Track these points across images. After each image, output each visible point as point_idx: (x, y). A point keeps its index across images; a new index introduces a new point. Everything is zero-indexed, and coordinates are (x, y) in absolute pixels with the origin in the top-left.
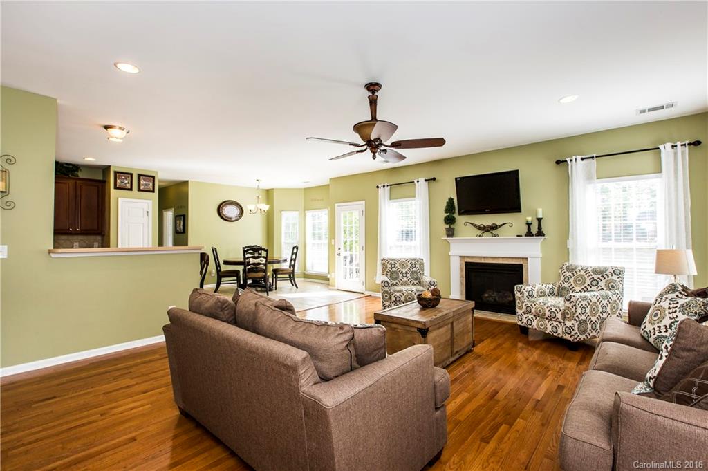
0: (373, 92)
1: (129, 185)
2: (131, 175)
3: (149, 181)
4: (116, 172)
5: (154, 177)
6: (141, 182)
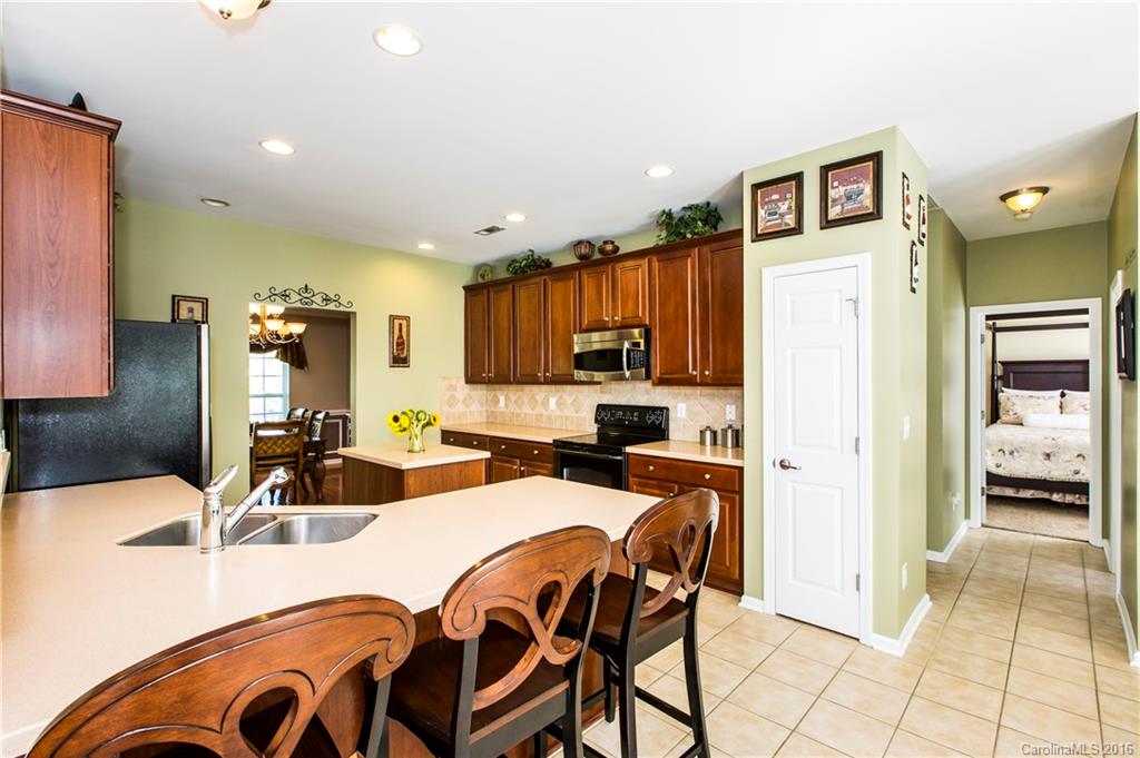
1: (790, 220)
2: (798, 178)
3: (864, 176)
4: (756, 187)
5: (877, 158)
6: (832, 193)
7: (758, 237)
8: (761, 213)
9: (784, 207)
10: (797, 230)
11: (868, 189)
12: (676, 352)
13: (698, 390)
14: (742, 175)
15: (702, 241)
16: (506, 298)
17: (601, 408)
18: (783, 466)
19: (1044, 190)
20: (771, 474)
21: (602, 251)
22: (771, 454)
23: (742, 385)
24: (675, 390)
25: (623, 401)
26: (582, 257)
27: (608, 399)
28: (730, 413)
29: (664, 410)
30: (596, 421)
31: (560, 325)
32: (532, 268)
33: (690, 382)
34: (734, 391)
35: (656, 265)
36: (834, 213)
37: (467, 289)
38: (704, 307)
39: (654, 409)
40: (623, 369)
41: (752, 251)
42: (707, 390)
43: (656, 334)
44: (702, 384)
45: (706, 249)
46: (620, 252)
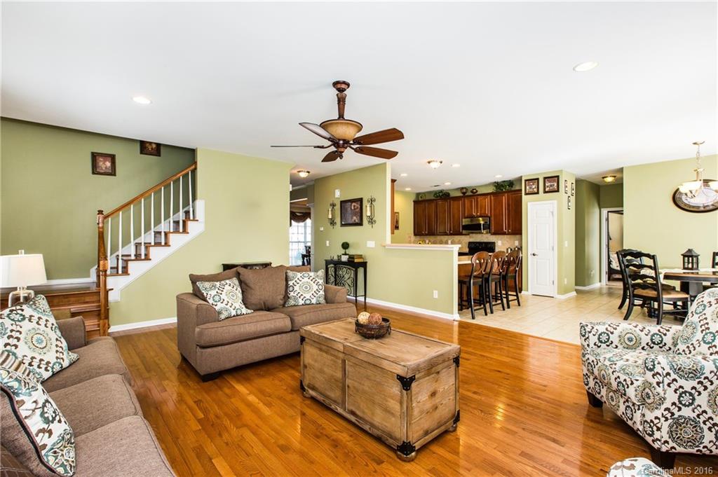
0: (341, 90)
1: (536, 190)
2: (538, 179)
3: (554, 181)
4: (526, 180)
5: (558, 177)
6: (547, 185)
7: (526, 194)
8: (527, 188)
9: (534, 187)
10: (538, 193)
11: (556, 184)
12: (499, 224)
13: (505, 236)
14: (521, 177)
15: (508, 192)
16: (433, 205)
17: (470, 243)
18: (534, 255)
19: (615, 177)
20: (530, 257)
21: (472, 192)
22: (530, 252)
23: (521, 234)
24: (497, 236)
25: (478, 241)
26: (464, 193)
27: (472, 240)
28: (517, 243)
29: (494, 243)
30: (469, 247)
31: (456, 216)
32: (443, 196)
33: (504, 234)
34: (518, 236)
35: (492, 198)
36: (547, 189)
37: (414, 201)
38: (508, 209)
39: (490, 243)
40: (480, 229)
41: (524, 198)
42: (508, 236)
43: (492, 218)
44: (509, 234)
45: (509, 194)
46: (478, 193)
